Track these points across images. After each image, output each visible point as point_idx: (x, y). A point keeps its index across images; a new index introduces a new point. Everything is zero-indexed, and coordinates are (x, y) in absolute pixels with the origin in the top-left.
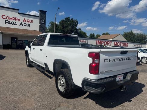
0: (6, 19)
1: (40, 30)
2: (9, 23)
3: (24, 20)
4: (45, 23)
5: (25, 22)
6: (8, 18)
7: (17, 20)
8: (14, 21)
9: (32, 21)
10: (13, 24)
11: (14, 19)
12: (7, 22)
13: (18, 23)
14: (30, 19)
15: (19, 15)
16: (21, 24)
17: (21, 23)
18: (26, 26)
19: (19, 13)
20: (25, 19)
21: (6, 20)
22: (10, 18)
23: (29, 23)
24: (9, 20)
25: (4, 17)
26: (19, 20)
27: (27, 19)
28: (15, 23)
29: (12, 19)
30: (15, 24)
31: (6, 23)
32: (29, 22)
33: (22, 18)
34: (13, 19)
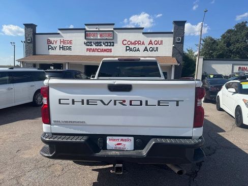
0: (127, 45)
1: (173, 55)
2: (130, 50)
3: (151, 43)
4: (182, 42)
5: (151, 46)
6: (129, 43)
8: (137, 46)
9: (162, 41)
10: (136, 50)
12: (128, 48)
13: (142, 48)
14: (159, 39)
15: (143, 35)
16: (146, 49)
17: (146, 48)
18: (152, 51)
19: (143, 33)
20: (151, 41)
21: (127, 47)
22: (132, 43)
23: (158, 46)
25: (125, 42)
26: (143, 43)
27: (153, 39)
28: (138, 48)
29: (134, 43)
30: (138, 50)
31: (127, 50)
32: (157, 44)
33: (146, 39)
34: (136, 44)
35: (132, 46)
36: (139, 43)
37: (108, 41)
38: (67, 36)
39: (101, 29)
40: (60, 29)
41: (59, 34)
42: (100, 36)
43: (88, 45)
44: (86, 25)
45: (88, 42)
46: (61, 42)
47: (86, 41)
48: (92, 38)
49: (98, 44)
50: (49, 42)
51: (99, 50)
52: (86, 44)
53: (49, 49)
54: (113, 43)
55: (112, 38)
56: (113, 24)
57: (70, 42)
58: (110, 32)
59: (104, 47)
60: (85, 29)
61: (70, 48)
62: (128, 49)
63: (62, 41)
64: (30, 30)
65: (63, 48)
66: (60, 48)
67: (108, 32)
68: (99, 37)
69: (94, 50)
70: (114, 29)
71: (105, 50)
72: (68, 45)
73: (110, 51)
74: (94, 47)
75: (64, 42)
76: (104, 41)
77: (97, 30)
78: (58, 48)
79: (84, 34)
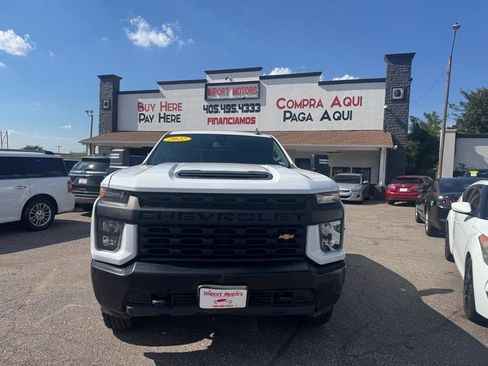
0: (286, 109)
1: (385, 127)
2: (293, 118)
3: (336, 102)
4: (406, 99)
5: (336, 108)
6: (290, 104)
7: (313, 105)
8: (307, 110)
9: (360, 99)
10: (304, 118)
11: (306, 103)
12: (288, 115)
13: (317, 113)
14: (354, 93)
15: (320, 88)
16: (326, 116)
17: (326, 112)
18: (339, 118)
19: (320, 84)
20: (336, 98)
21: (285, 112)
22: (296, 105)
23: (349, 108)
24: (293, 111)
25: (282, 104)
26: (320, 104)
27: (342, 95)
28: (310, 115)
29: (301, 105)
30: (310, 118)
31: (285, 119)
32: (349, 104)
33: (327, 96)
34: (304, 106)
35: (296, 111)
36: (311, 103)
37: (250, 102)
38: (172, 95)
39: (235, 80)
40: (160, 83)
41: (158, 91)
42: (233, 94)
43: (211, 112)
44: (208, 72)
45: (211, 106)
46: (162, 106)
47: (206, 104)
48: (218, 97)
49: (229, 108)
50: (140, 106)
51: (231, 121)
52: (206, 109)
53: (140, 120)
54: (259, 105)
55: (256, 96)
56: (260, 69)
57: (178, 107)
58: (253, 85)
59: (240, 114)
60: (205, 81)
61: (177, 119)
62: (289, 117)
63: (164, 104)
64: (109, 85)
65: (165, 118)
66: (160, 118)
67: (249, 85)
68: (231, 96)
69: (221, 121)
70: (261, 78)
71: (243, 121)
72: (175, 113)
73: (253, 121)
74: (222, 114)
75: (167, 106)
76: (242, 102)
77: (228, 81)
78: (156, 118)
79: (204, 90)
